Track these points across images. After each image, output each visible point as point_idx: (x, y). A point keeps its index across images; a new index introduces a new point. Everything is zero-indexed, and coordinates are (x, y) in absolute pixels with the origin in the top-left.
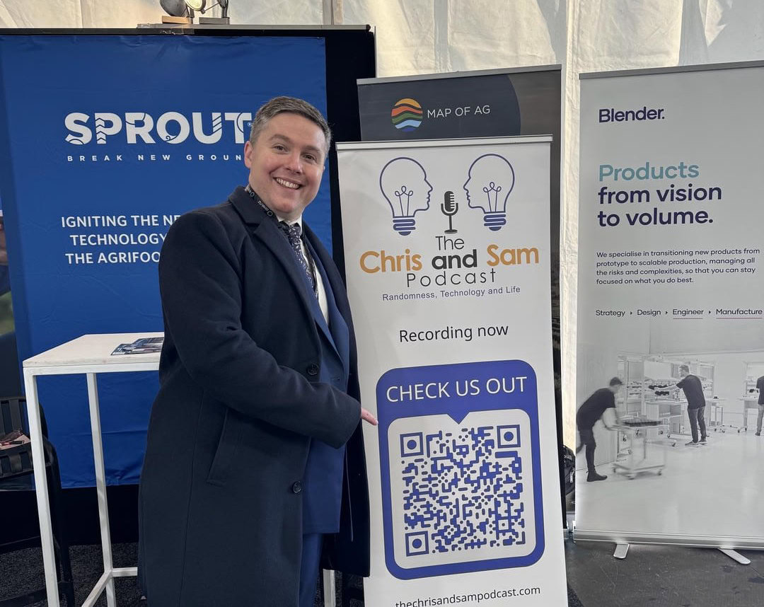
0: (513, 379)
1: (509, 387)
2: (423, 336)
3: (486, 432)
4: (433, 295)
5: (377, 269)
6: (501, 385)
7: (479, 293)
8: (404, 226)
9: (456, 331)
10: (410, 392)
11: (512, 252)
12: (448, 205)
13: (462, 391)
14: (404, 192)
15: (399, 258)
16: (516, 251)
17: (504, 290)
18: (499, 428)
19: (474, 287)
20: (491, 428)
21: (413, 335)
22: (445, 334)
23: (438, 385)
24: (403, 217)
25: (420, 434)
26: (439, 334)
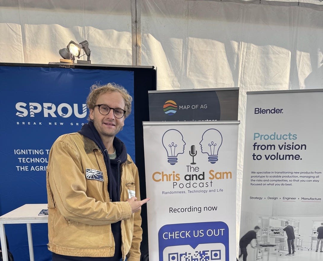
0: (219, 230)
1: (217, 233)
2: (179, 210)
3: (206, 253)
4: (184, 192)
5: (160, 180)
6: (213, 232)
7: (205, 192)
8: (173, 160)
9: (194, 208)
10: (173, 235)
11: (220, 173)
12: (193, 152)
13: (196, 235)
14: (173, 145)
15: (170, 175)
16: (222, 173)
17: (216, 190)
18: (212, 251)
19: (203, 189)
20: (208, 251)
21: (175, 210)
22: (189, 210)
23: (185, 232)
24: (172, 156)
25: (177, 254)
26: (187, 210)
